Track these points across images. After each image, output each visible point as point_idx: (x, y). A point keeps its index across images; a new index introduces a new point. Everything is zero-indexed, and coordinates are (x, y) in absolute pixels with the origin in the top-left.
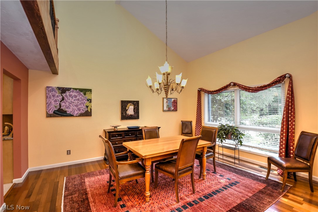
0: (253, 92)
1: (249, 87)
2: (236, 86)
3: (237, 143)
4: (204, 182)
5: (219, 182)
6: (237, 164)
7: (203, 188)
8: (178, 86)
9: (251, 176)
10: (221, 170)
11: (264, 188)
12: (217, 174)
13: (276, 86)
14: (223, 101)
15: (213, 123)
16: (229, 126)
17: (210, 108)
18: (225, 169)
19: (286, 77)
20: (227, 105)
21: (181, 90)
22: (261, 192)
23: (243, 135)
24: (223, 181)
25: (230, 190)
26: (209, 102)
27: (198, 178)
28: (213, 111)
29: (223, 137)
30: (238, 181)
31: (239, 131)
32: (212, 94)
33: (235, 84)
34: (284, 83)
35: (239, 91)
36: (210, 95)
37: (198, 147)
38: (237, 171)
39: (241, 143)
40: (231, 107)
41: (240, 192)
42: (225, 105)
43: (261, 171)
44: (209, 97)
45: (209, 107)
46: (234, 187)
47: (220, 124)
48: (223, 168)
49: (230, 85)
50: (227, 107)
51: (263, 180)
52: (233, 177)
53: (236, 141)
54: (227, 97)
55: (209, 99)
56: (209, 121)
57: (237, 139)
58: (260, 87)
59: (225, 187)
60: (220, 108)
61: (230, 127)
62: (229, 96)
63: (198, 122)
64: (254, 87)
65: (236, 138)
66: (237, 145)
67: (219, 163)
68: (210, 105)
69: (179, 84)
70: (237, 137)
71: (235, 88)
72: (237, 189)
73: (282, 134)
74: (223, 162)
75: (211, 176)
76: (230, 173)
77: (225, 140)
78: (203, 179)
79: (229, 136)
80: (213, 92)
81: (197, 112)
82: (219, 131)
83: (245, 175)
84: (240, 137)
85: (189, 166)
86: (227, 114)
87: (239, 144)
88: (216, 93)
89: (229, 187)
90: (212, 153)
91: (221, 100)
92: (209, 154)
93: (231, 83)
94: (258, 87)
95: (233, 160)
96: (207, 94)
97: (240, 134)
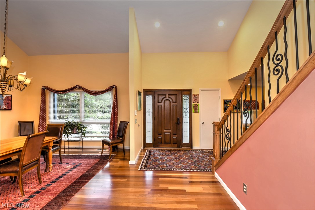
0: (94, 95)
1: (91, 91)
2: (81, 89)
3: (81, 135)
4: (51, 173)
5: (65, 169)
6: (81, 152)
7: (49, 177)
8: (21, 84)
9: (91, 157)
10: (67, 160)
11: (99, 161)
12: (64, 163)
13: (108, 92)
14: (70, 100)
15: (59, 121)
16: (74, 123)
17: (56, 107)
18: (70, 158)
19: (113, 88)
20: (73, 104)
21: (24, 88)
22: (97, 164)
23: (86, 128)
24: (69, 167)
25: (74, 170)
26: (55, 101)
27: (44, 172)
28: (59, 110)
29: (69, 132)
30: (81, 163)
31: (83, 126)
32: (59, 93)
33: (80, 87)
34: (113, 91)
35: (83, 93)
36: (56, 94)
37: (44, 142)
38: (81, 157)
39: (84, 135)
40: (78, 106)
41: (82, 169)
42: (72, 104)
43: (98, 152)
44: (55, 96)
45: (55, 105)
46: (78, 168)
47: (66, 121)
48: (69, 158)
49: (76, 87)
50: (74, 106)
51: (99, 157)
52: (77, 162)
53: (80, 134)
54: (74, 97)
55: (55, 98)
56: (55, 119)
57: (82, 132)
58: (99, 92)
59: (70, 170)
60: (67, 107)
61: (76, 123)
62: (76, 96)
63: (42, 121)
64: (94, 91)
65: (80, 131)
66: (81, 138)
67: (65, 155)
68: (56, 104)
69: (22, 83)
70: (82, 130)
71: (80, 91)
72: (80, 168)
73: (111, 124)
74: (69, 154)
75: (58, 167)
76: (75, 160)
77: (70, 134)
78: (49, 171)
79: (74, 130)
80: (59, 91)
81: (40, 111)
82: (66, 128)
83: (86, 158)
84: (83, 130)
85: (34, 161)
86: (74, 112)
87: (83, 136)
88: (62, 93)
89: (73, 169)
90: (58, 147)
91: (67, 99)
92: (55, 148)
93: (76, 86)
94: (97, 92)
95: (77, 150)
96: (53, 93)
97: (84, 127)
